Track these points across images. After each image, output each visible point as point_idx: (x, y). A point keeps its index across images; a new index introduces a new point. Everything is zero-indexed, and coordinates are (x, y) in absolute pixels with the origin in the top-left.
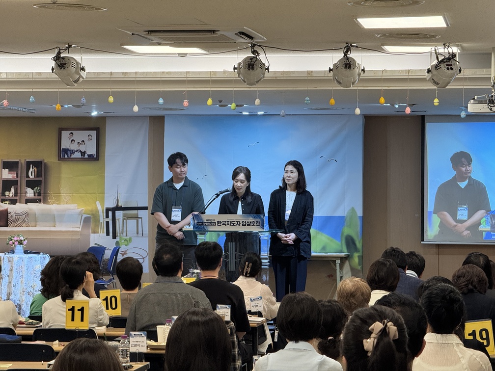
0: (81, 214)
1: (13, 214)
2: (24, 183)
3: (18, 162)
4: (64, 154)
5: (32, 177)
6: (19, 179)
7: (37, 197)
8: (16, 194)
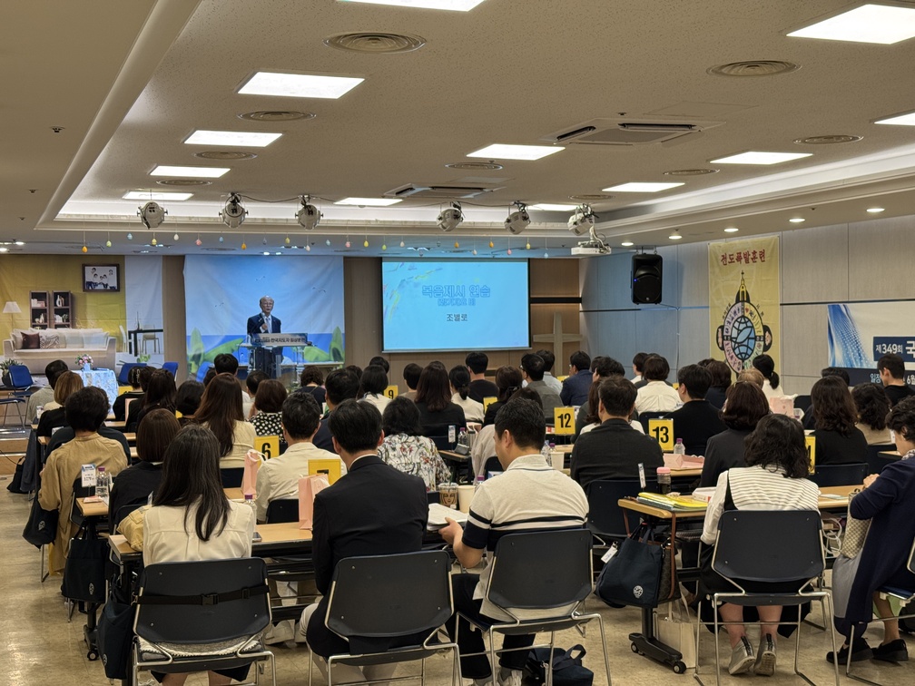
0: (107, 336)
1: (44, 338)
2: (53, 311)
3: (45, 293)
4: (88, 287)
5: (59, 306)
6: (47, 308)
7: (65, 323)
8: (45, 321)
